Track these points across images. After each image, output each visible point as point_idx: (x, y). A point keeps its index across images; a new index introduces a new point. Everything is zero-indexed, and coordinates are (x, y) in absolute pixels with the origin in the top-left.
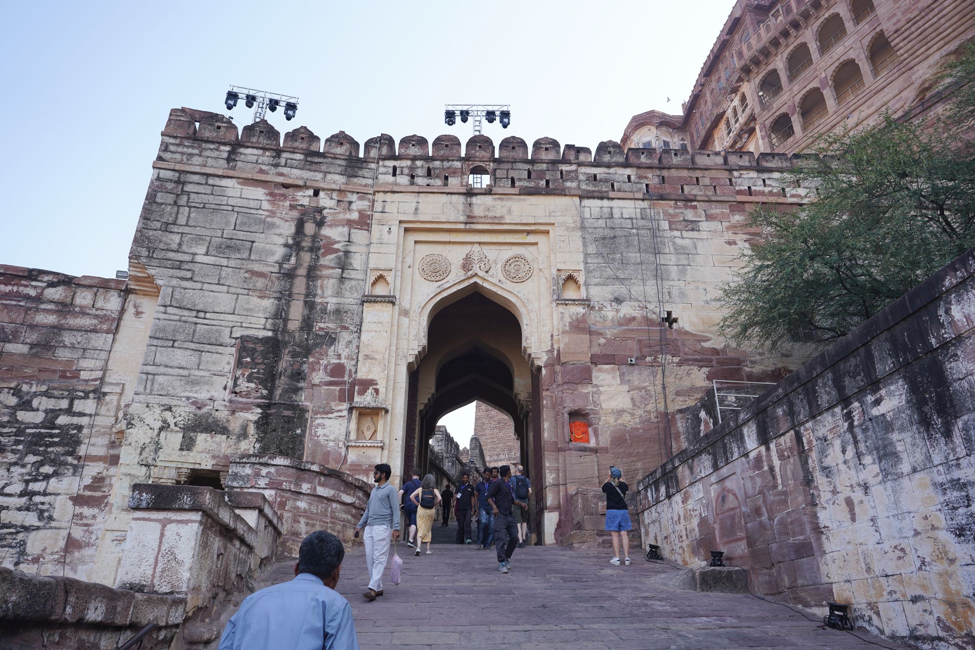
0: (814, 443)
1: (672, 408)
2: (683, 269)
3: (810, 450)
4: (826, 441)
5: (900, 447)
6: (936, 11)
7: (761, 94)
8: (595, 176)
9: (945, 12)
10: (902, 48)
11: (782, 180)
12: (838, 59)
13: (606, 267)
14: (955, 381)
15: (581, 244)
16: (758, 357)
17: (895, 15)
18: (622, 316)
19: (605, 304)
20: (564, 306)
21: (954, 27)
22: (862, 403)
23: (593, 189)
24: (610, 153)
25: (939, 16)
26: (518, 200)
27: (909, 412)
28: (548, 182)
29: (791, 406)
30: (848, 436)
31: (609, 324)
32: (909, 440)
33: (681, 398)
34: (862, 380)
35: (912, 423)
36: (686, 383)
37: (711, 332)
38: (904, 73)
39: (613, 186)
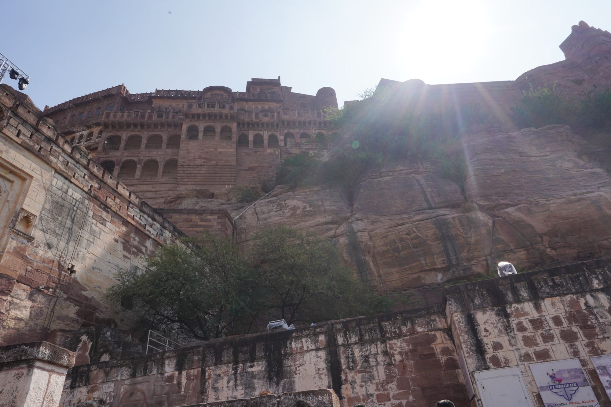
0: (213, 376)
1: (53, 327)
2: (90, 243)
3: (209, 378)
4: (219, 376)
5: (256, 385)
6: (199, 169)
7: (106, 142)
8: (68, 162)
9: (201, 172)
10: (180, 173)
11: (147, 220)
12: (152, 156)
13: (51, 221)
14: (286, 367)
15: (44, 199)
16: (104, 309)
17: (185, 158)
18: (48, 256)
19: (41, 245)
20: (16, 235)
21: (201, 180)
22: (244, 365)
23: (64, 169)
24: (81, 154)
25: (199, 172)
26: (17, 147)
27: (264, 373)
28: (41, 148)
29: (204, 357)
30: (233, 377)
31: (38, 258)
32: (261, 383)
33: (58, 321)
34: (248, 356)
35: (264, 377)
36: (65, 313)
37: (89, 287)
38: (174, 183)
39: (75, 174)
